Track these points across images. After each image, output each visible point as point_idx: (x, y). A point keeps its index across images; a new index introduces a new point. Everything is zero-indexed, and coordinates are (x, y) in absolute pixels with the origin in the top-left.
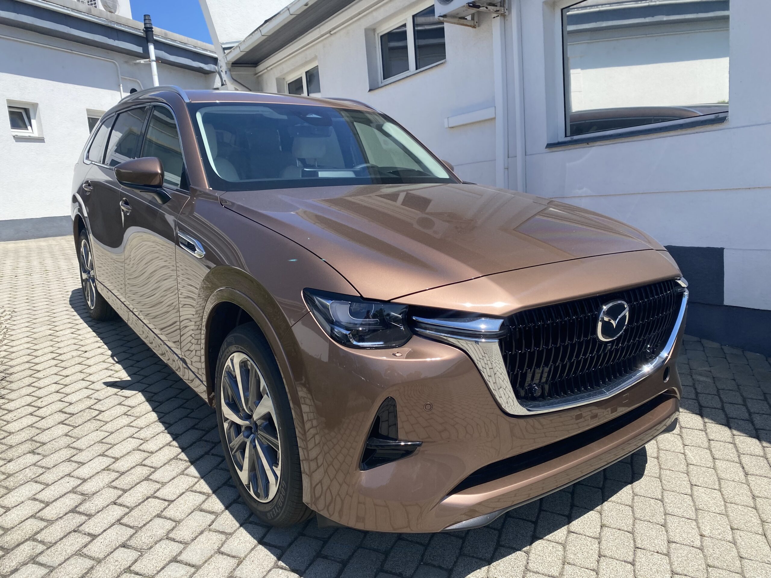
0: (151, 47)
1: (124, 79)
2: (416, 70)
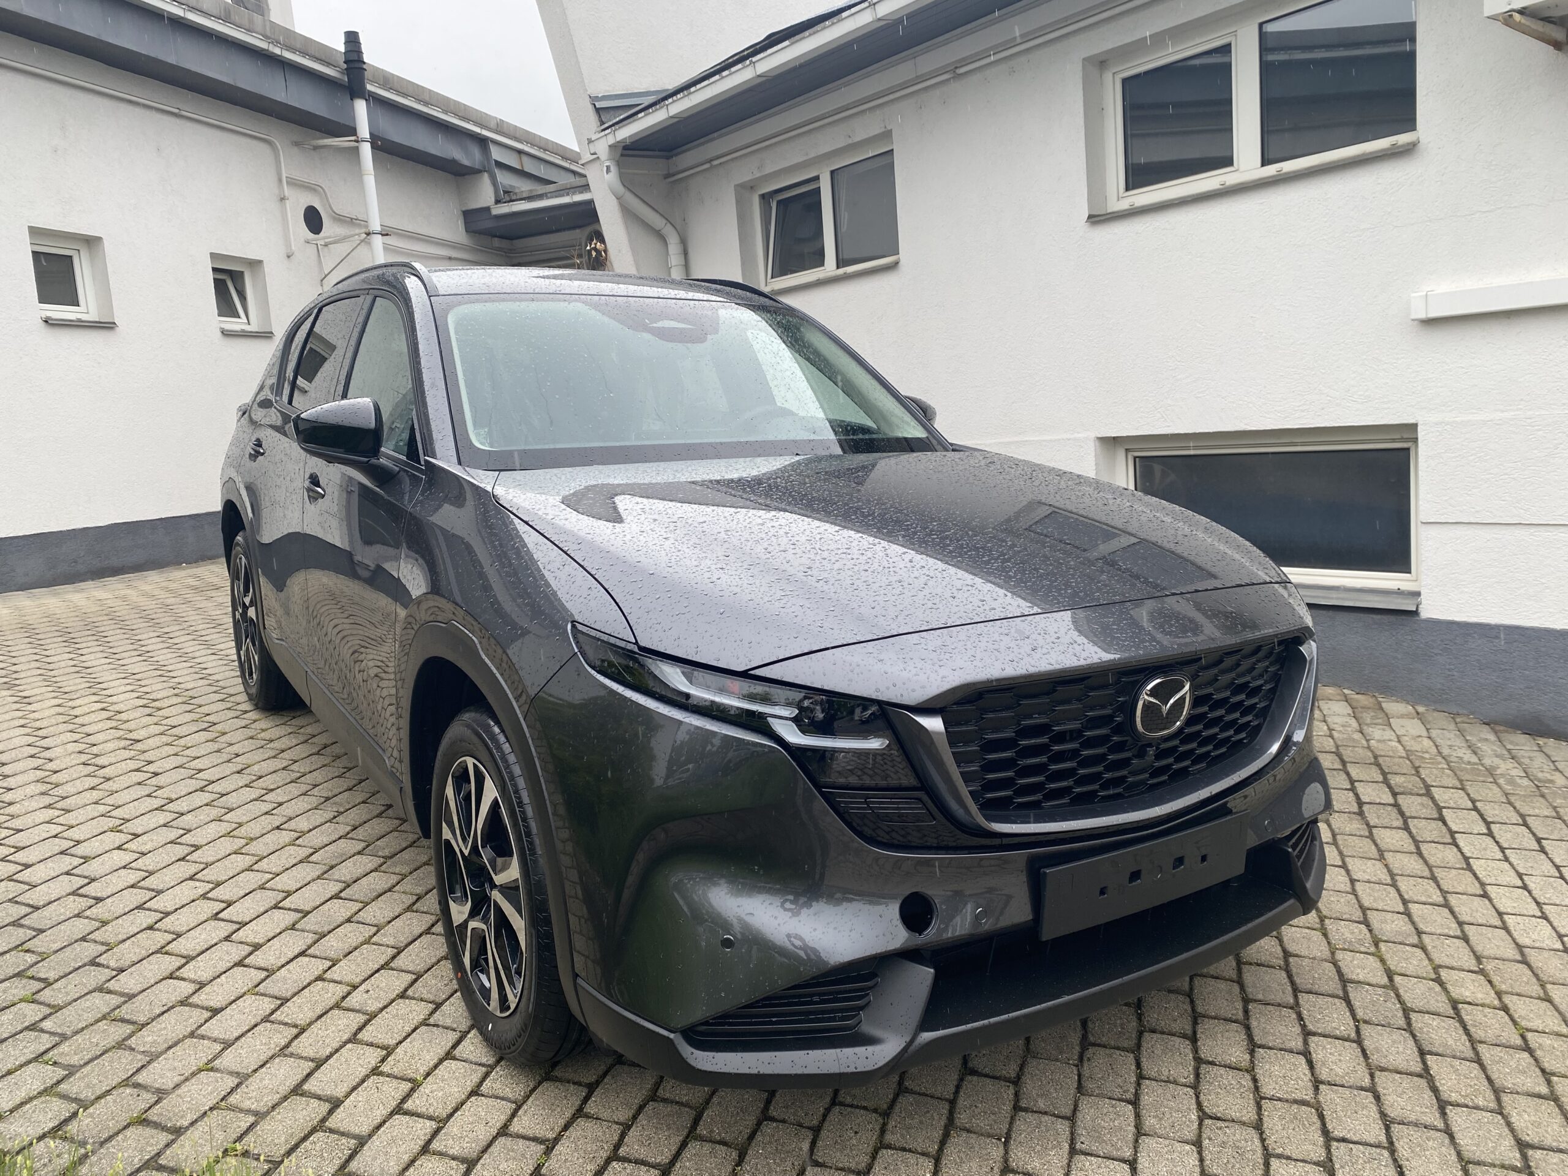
1: (293, 183)
2: (1263, 165)
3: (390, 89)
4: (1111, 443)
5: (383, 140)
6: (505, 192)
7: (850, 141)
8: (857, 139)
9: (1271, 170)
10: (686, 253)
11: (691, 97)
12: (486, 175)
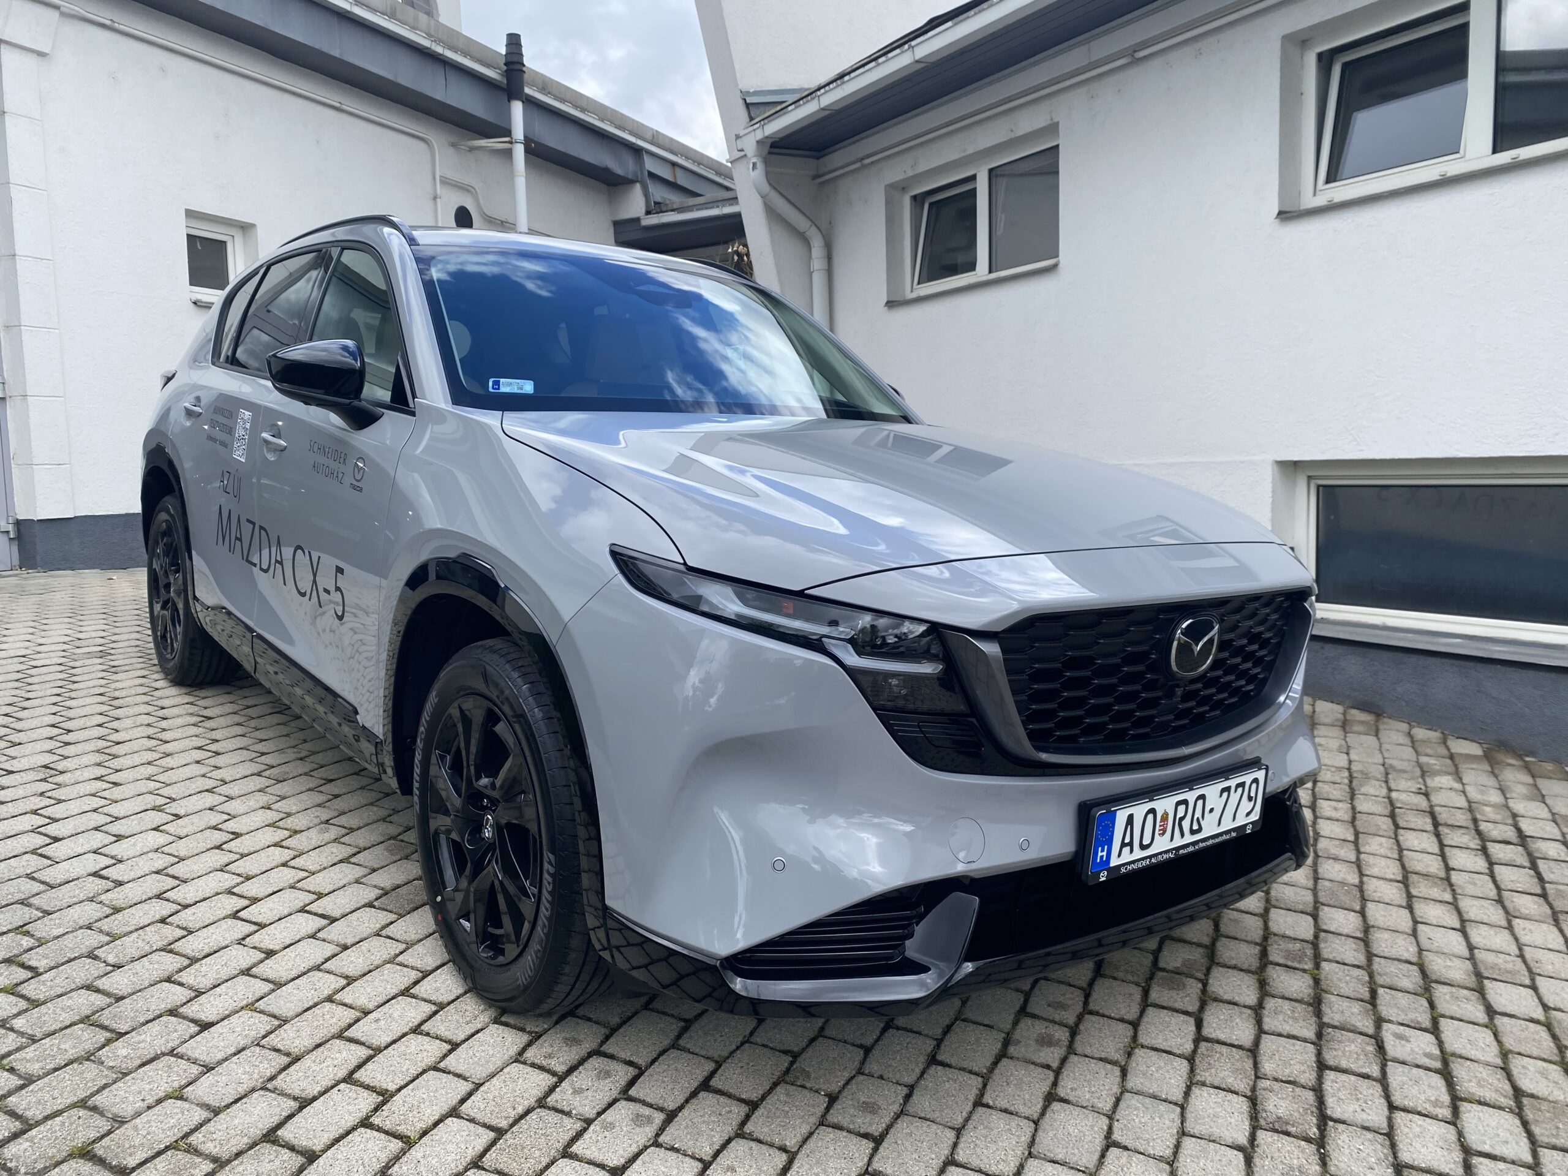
0: (517, 109)
1: (445, 182)
2: (1494, 151)
3: (548, 93)
4: (1290, 468)
5: (537, 143)
6: (655, 203)
7: (1013, 136)
8: (1020, 133)
9: (1505, 157)
10: (829, 258)
11: (844, 86)
12: (638, 186)
